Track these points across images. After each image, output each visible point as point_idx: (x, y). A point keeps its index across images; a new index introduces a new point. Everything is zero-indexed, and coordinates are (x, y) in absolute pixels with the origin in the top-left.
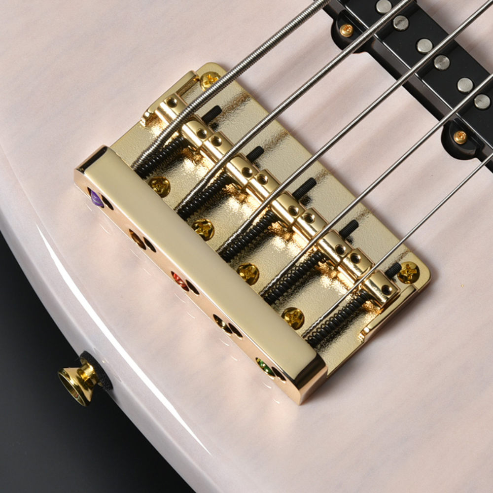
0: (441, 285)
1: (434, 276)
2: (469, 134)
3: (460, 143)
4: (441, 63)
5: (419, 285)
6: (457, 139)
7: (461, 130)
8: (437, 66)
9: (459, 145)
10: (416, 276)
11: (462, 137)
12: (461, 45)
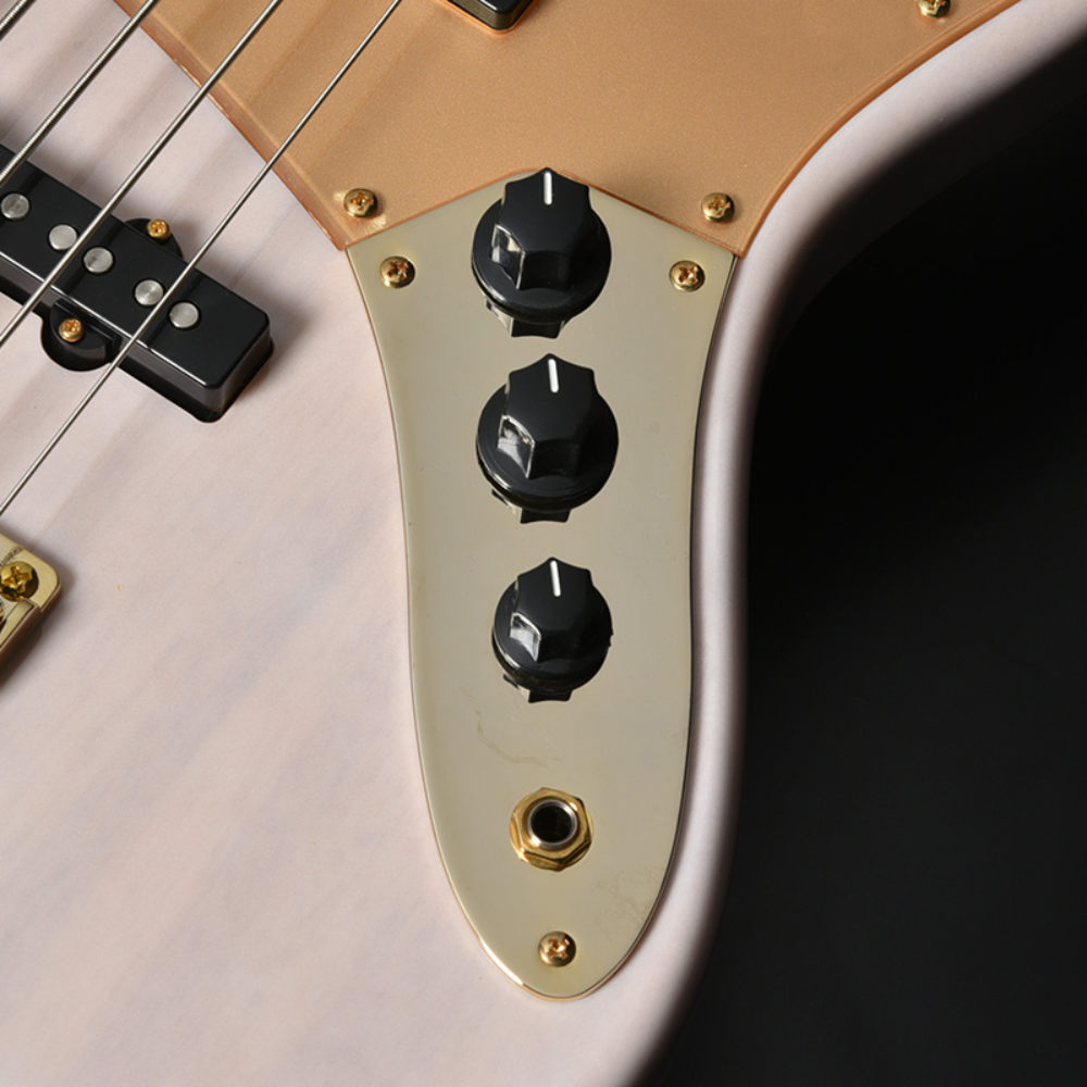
0: (81, 594)
1: (65, 580)
2: (87, 321)
3: (73, 340)
4: (14, 208)
5: (40, 598)
6: (66, 335)
7: (71, 317)
8: (8, 215)
9: (69, 343)
10: (33, 584)
11: (73, 329)
12: (51, 174)
